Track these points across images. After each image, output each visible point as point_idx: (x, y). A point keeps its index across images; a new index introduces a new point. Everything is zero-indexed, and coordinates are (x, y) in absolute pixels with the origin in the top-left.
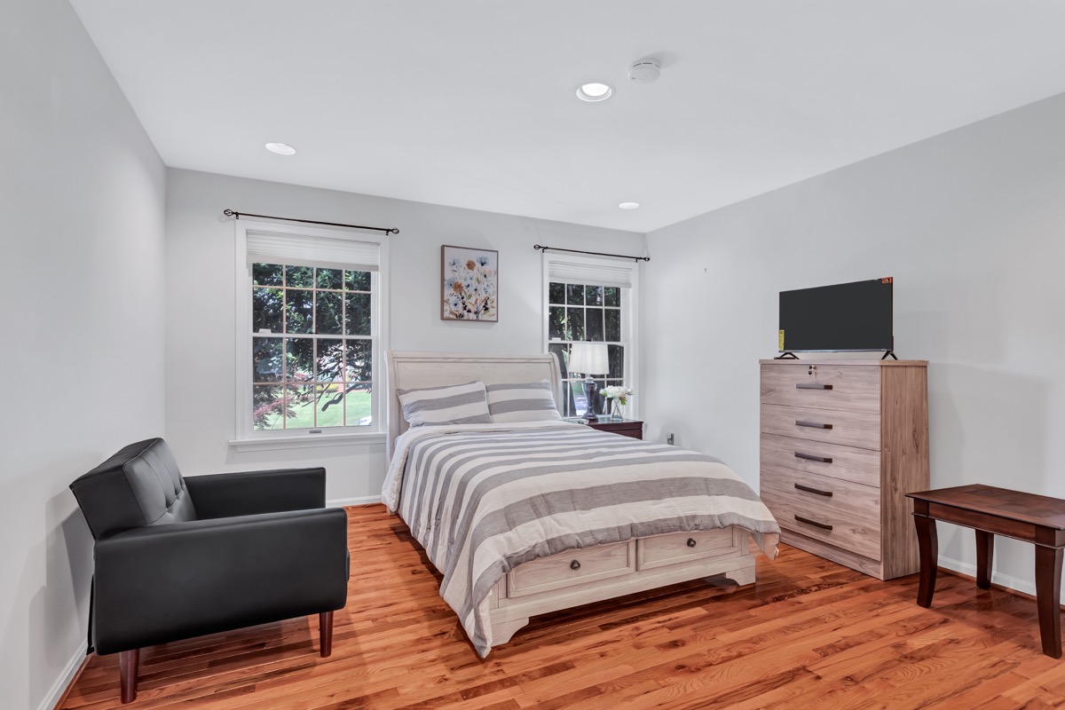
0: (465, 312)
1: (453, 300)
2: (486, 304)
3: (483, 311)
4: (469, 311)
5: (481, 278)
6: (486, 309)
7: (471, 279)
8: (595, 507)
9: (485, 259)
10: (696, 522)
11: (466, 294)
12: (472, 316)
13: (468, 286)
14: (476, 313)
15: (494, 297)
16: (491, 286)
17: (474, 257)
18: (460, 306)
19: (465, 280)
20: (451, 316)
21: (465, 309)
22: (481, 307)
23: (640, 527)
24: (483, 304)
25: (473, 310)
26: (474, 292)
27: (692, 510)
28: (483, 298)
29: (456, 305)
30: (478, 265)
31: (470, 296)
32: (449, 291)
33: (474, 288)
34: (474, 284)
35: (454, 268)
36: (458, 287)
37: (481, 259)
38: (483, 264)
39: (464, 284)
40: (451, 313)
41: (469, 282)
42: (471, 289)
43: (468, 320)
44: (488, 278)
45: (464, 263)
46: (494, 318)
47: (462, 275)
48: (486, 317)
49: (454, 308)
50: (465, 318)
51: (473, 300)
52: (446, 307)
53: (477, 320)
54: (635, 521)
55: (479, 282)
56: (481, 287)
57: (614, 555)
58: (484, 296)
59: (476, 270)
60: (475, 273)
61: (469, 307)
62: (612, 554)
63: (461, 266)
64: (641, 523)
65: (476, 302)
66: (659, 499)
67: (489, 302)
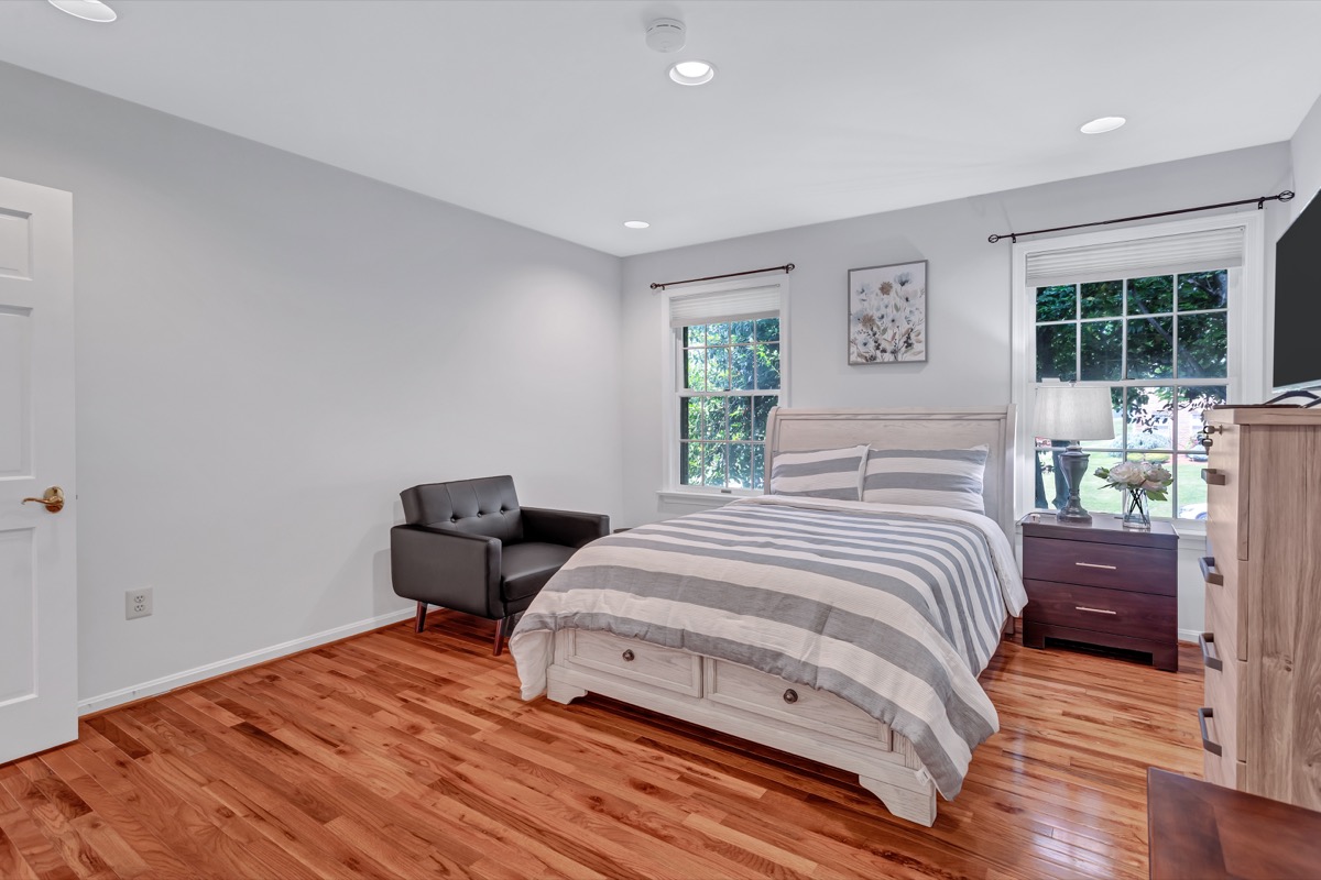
0: (878, 352)
1: (861, 338)
2: (909, 338)
3: (904, 349)
4: (884, 351)
5: (901, 303)
6: (909, 345)
7: (887, 307)
8: (655, 596)
9: (908, 274)
10: (780, 664)
11: (879, 328)
12: (888, 357)
13: (883, 317)
14: (894, 352)
15: (922, 327)
16: (916, 312)
17: (890, 275)
18: (872, 345)
19: (878, 310)
20: (859, 360)
21: (878, 348)
22: (901, 343)
23: (694, 638)
24: (904, 339)
25: (889, 348)
26: (890, 325)
27: (778, 644)
28: (904, 331)
29: (865, 344)
30: (896, 286)
31: (885, 331)
32: (857, 328)
33: (890, 318)
34: (891, 312)
35: (863, 296)
36: (868, 321)
37: (901, 277)
38: (903, 284)
39: (876, 315)
40: (860, 355)
41: (883, 311)
42: (887, 321)
43: (883, 363)
44: (911, 301)
45: (876, 287)
46: (922, 357)
47: (874, 304)
48: (908, 357)
49: (862, 349)
50: (878, 361)
51: (889, 336)
52: (853, 349)
53: (896, 362)
54: (689, 628)
55: (897, 309)
56: (900, 316)
57: (675, 665)
58: (905, 327)
59: (893, 293)
60: (892, 298)
61: (884, 345)
62: (673, 661)
63: (872, 292)
64: (697, 634)
65: (893, 338)
66: (739, 613)
67: (913, 335)
